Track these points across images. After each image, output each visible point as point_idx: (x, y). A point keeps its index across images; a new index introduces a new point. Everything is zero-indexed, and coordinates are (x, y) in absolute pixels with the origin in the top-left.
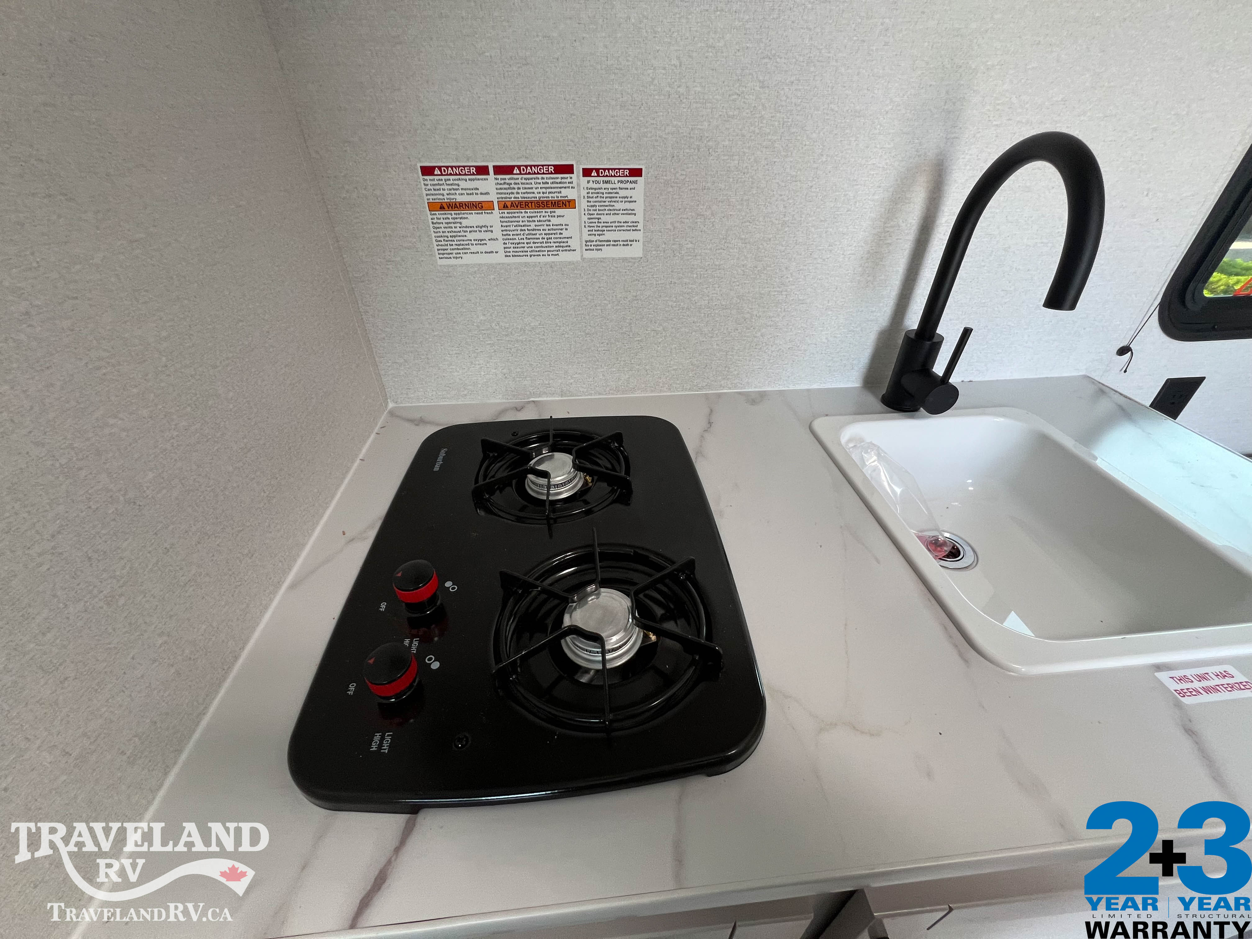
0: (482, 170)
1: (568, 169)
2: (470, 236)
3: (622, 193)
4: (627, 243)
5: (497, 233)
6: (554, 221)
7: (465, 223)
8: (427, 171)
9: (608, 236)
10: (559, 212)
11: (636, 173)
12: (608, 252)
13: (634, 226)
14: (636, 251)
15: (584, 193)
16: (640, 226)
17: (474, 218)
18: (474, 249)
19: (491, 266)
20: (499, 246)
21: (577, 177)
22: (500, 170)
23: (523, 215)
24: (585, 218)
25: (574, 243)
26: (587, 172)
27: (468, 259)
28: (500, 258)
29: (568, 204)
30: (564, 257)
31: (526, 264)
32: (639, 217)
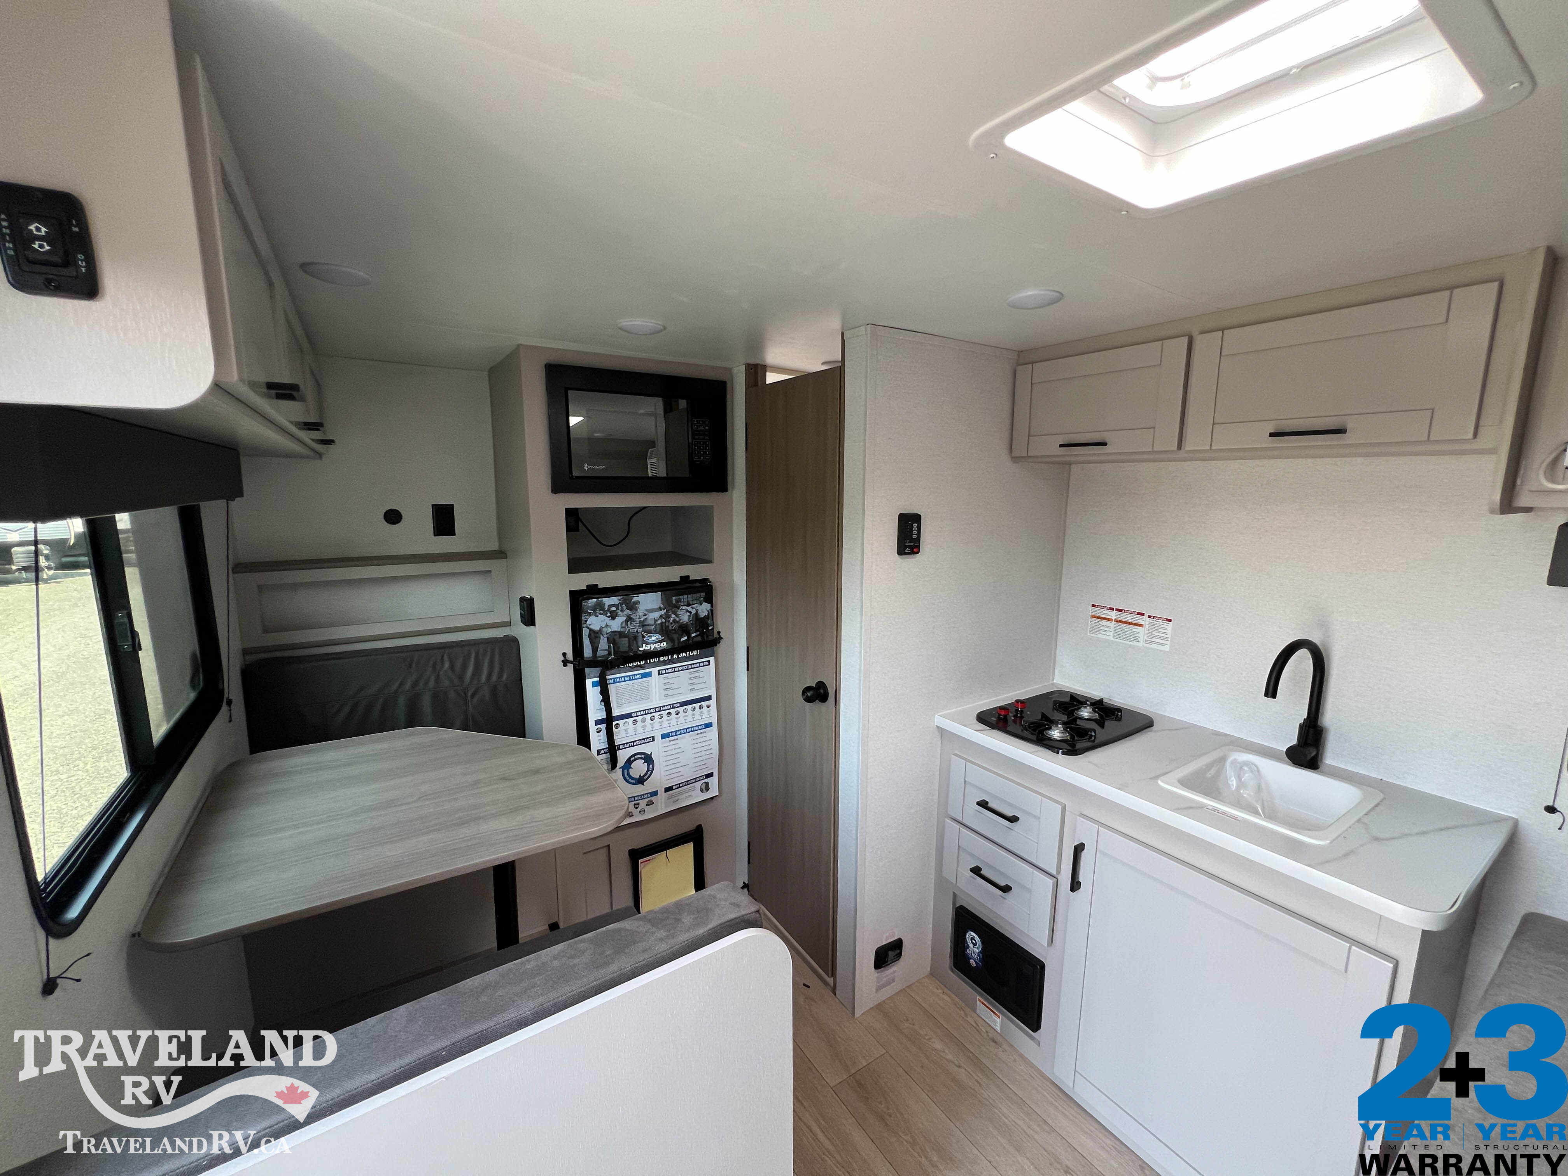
0: (1112, 609)
1: (1143, 614)
2: (1102, 628)
3: (1162, 626)
4: (1162, 644)
5: (1112, 629)
6: (1134, 630)
7: (1101, 623)
8: (1094, 606)
9: (1155, 640)
10: (1137, 627)
11: (1170, 621)
12: (1154, 646)
13: (1166, 639)
14: (1167, 648)
15: (1147, 623)
16: (1169, 639)
17: (1105, 623)
18: (1102, 633)
19: (1107, 640)
20: (1111, 634)
21: (1145, 617)
22: (1117, 610)
23: (1123, 625)
24: (1146, 632)
25: (1141, 639)
26: (1150, 617)
27: (1099, 636)
28: (1111, 638)
29: (1141, 625)
30: (1136, 643)
31: (1120, 642)
32: (1169, 636)
